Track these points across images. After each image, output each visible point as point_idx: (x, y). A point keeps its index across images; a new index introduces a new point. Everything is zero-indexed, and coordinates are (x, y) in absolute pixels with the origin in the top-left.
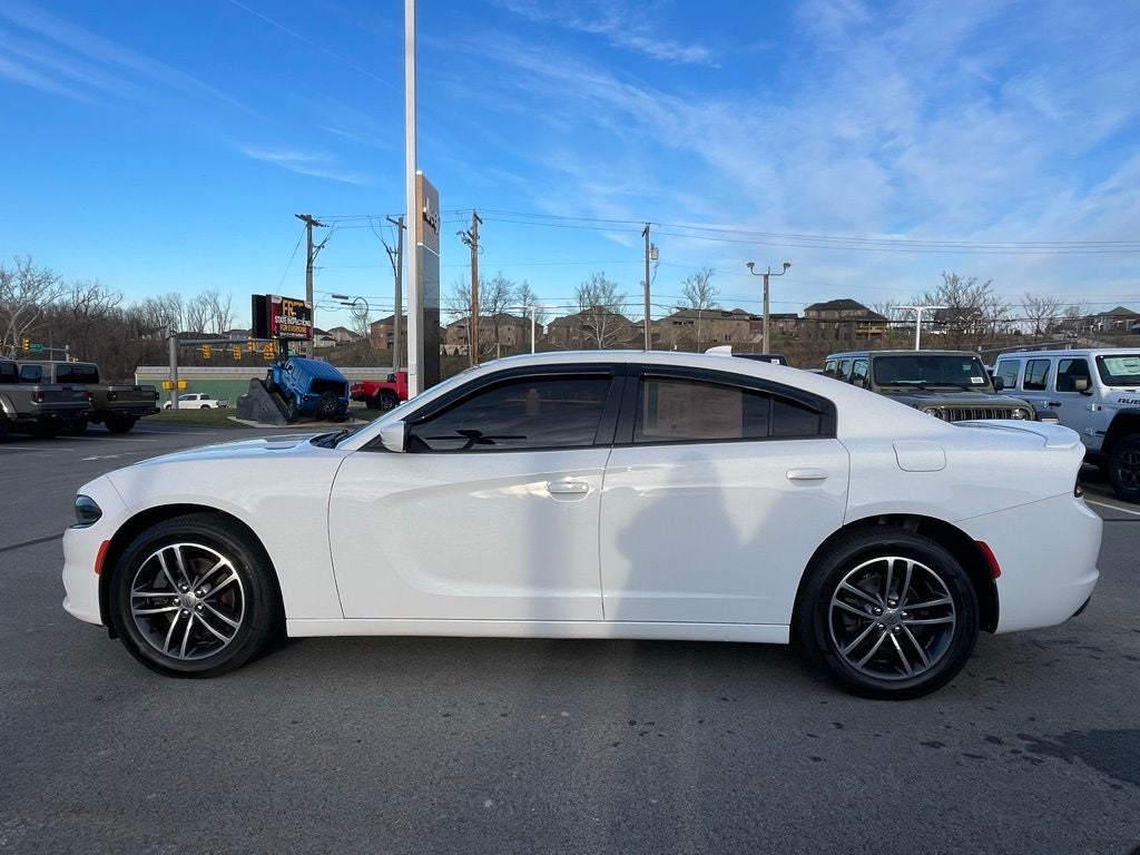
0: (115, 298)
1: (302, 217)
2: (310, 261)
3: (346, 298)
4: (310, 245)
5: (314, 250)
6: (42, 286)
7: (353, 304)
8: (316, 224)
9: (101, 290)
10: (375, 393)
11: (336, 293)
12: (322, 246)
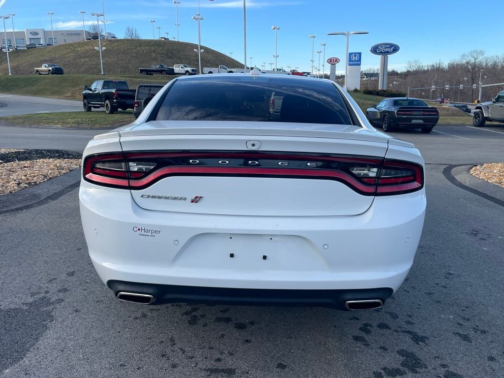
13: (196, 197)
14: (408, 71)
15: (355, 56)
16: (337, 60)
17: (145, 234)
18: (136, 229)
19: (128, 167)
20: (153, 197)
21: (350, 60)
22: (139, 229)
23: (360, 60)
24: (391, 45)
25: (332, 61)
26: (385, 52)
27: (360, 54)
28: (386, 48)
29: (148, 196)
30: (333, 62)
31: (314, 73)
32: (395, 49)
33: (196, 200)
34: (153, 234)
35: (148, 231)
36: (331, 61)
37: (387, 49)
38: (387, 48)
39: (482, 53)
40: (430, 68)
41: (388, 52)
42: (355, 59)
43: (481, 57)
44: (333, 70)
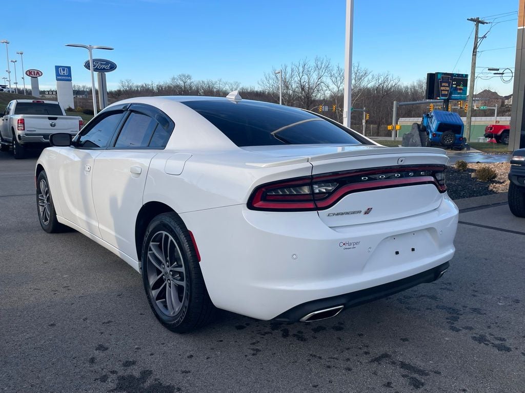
0: (396, 81)
1: (472, 20)
2: (475, 48)
3: (498, 70)
4: (476, 38)
5: (479, 40)
6: (363, 78)
7: (503, 74)
8: (483, 23)
9: (390, 77)
10: (500, 133)
11: (491, 67)
12: (485, 37)
13: (369, 209)
14: (119, 91)
15: (64, 70)
16: (39, 73)
17: (349, 247)
18: (342, 244)
19: (312, 190)
20: (338, 214)
21: (58, 74)
22: (344, 244)
23: (70, 75)
24: (108, 62)
25: (33, 73)
26: (101, 69)
27: (69, 68)
28: (102, 64)
29: (334, 214)
30: (34, 75)
31: (12, 86)
32: (113, 67)
33: (367, 212)
34: (354, 246)
35: (350, 244)
36: (30, 73)
37: (103, 66)
38: (104, 64)
39: (189, 77)
40: (139, 89)
41: (104, 69)
42: (64, 74)
43: (189, 81)
44: (35, 84)
